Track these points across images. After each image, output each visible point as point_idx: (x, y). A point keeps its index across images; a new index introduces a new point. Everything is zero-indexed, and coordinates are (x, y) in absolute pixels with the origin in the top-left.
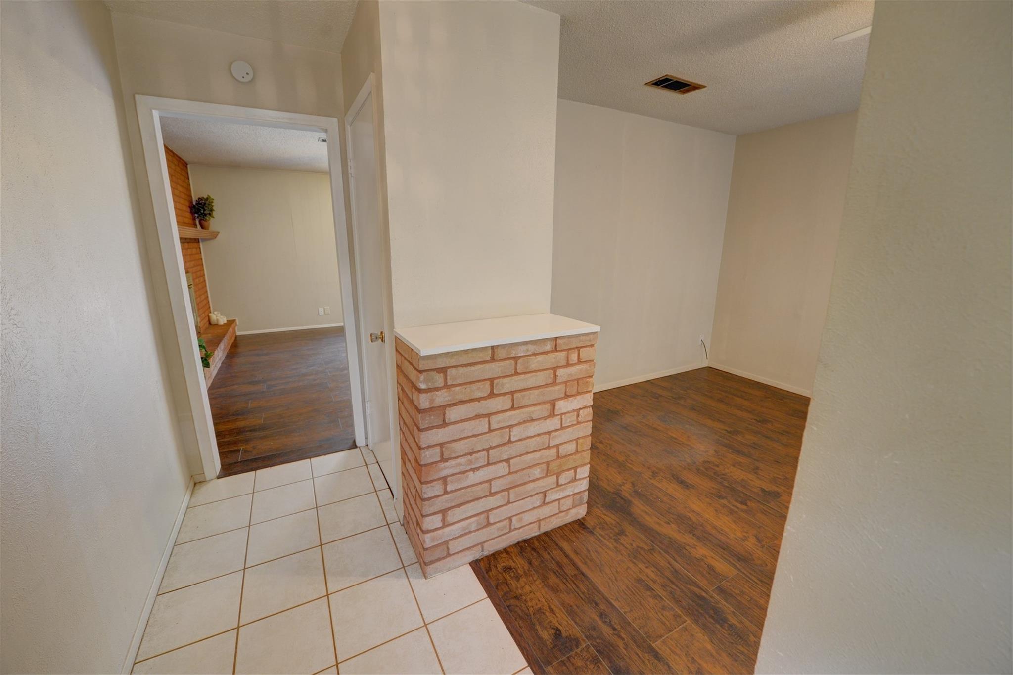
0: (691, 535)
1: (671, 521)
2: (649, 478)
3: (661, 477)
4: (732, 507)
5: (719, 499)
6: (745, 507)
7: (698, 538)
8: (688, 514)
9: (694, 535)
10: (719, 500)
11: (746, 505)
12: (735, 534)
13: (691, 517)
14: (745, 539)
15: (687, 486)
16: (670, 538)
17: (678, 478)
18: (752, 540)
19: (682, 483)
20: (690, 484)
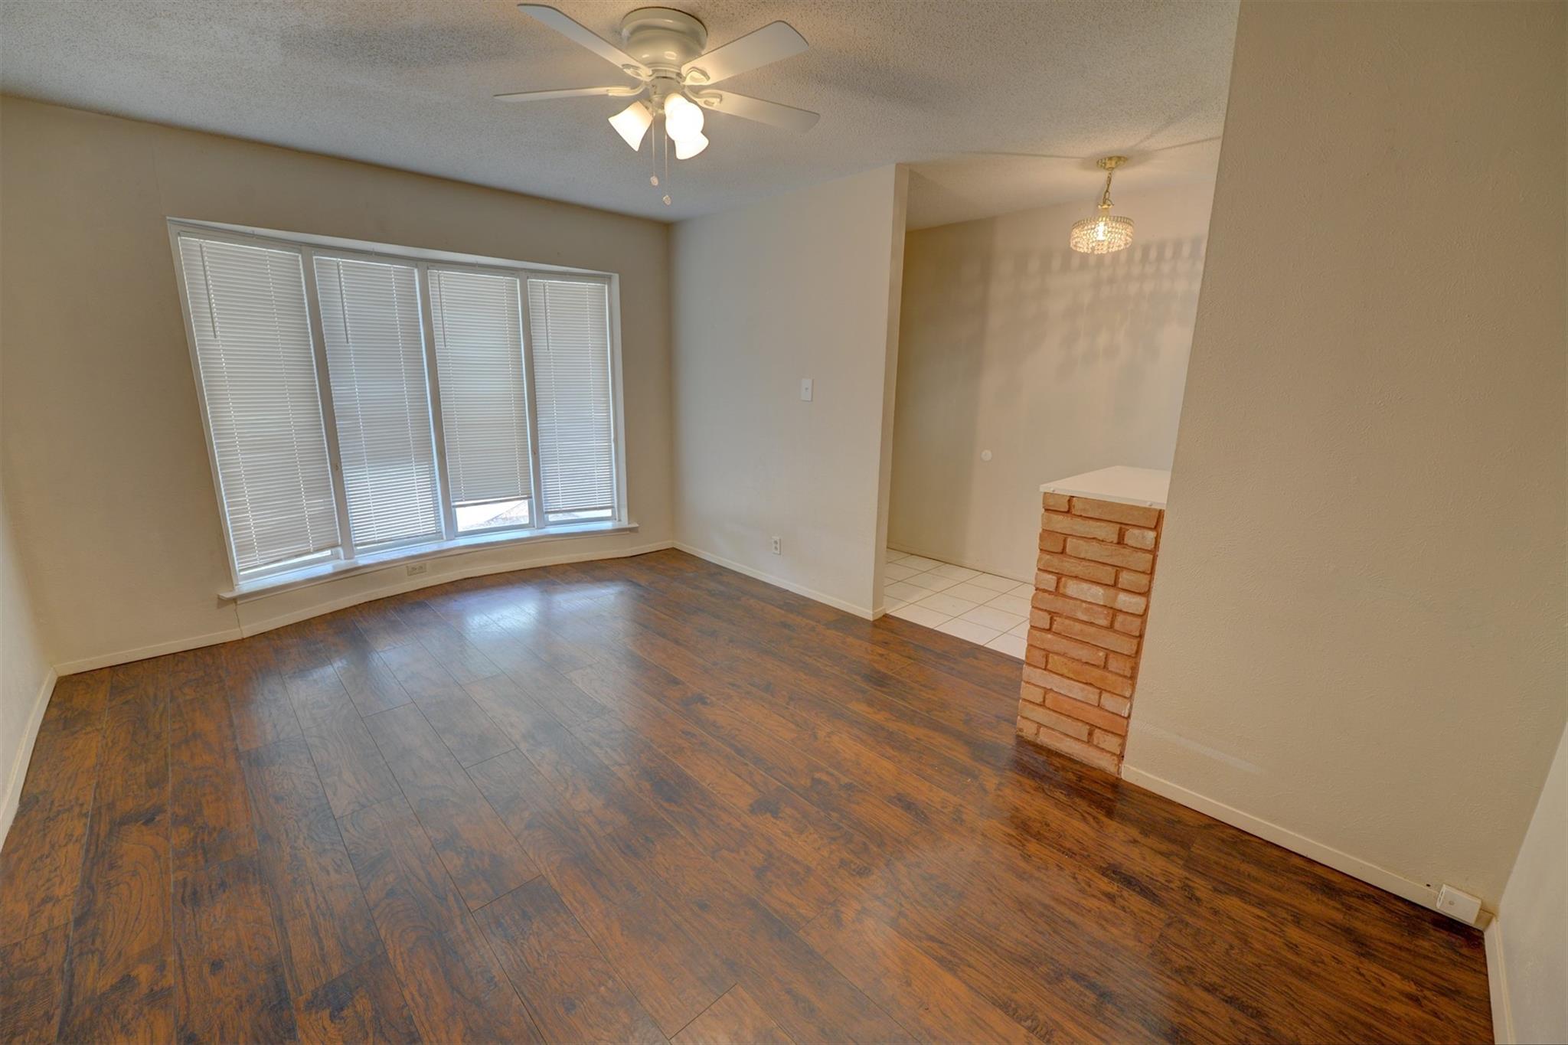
0: (891, 730)
1: (916, 742)
2: (964, 807)
3: (945, 811)
4: (835, 772)
5: (851, 783)
6: (817, 775)
7: (883, 729)
8: (895, 754)
9: (888, 731)
10: (851, 781)
11: (813, 779)
12: (840, 737)
13: (891, 751)
14: (829, 735)
15: (899, 800)
16: (913, 724)
17: (917, 813)
18: (821, 734)
19: (908, 805)
20: (895, 805)
